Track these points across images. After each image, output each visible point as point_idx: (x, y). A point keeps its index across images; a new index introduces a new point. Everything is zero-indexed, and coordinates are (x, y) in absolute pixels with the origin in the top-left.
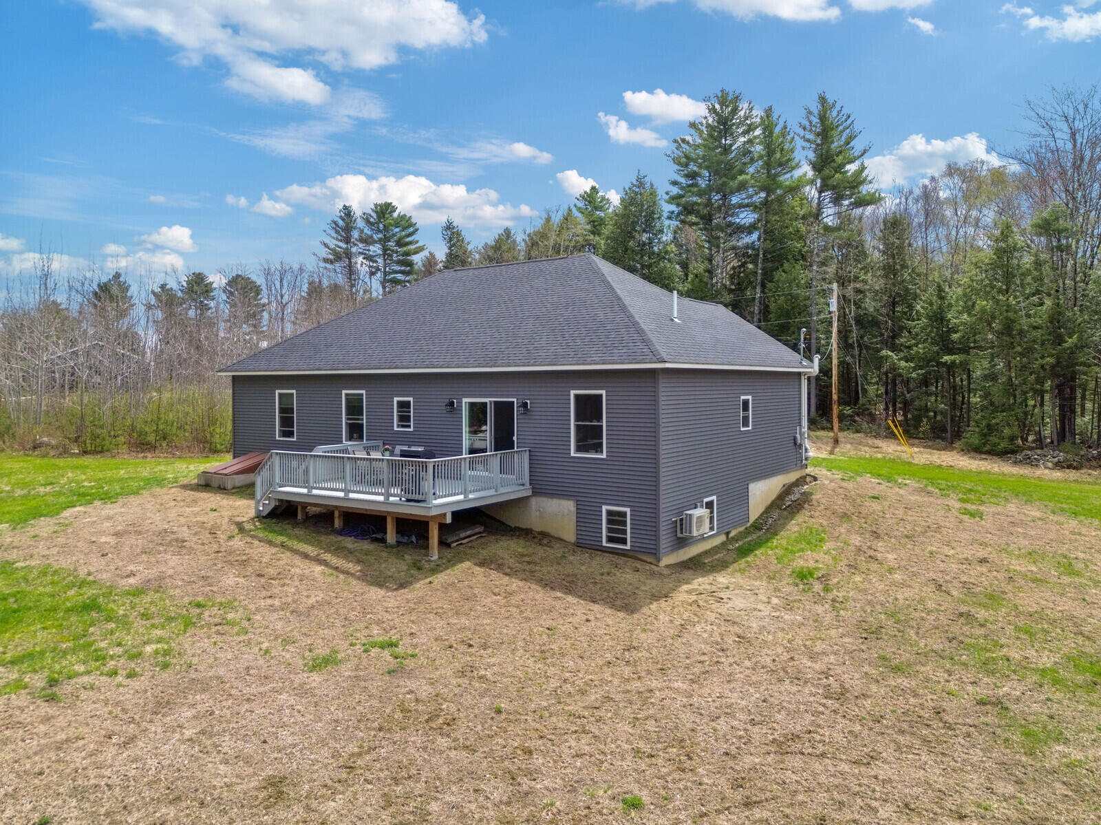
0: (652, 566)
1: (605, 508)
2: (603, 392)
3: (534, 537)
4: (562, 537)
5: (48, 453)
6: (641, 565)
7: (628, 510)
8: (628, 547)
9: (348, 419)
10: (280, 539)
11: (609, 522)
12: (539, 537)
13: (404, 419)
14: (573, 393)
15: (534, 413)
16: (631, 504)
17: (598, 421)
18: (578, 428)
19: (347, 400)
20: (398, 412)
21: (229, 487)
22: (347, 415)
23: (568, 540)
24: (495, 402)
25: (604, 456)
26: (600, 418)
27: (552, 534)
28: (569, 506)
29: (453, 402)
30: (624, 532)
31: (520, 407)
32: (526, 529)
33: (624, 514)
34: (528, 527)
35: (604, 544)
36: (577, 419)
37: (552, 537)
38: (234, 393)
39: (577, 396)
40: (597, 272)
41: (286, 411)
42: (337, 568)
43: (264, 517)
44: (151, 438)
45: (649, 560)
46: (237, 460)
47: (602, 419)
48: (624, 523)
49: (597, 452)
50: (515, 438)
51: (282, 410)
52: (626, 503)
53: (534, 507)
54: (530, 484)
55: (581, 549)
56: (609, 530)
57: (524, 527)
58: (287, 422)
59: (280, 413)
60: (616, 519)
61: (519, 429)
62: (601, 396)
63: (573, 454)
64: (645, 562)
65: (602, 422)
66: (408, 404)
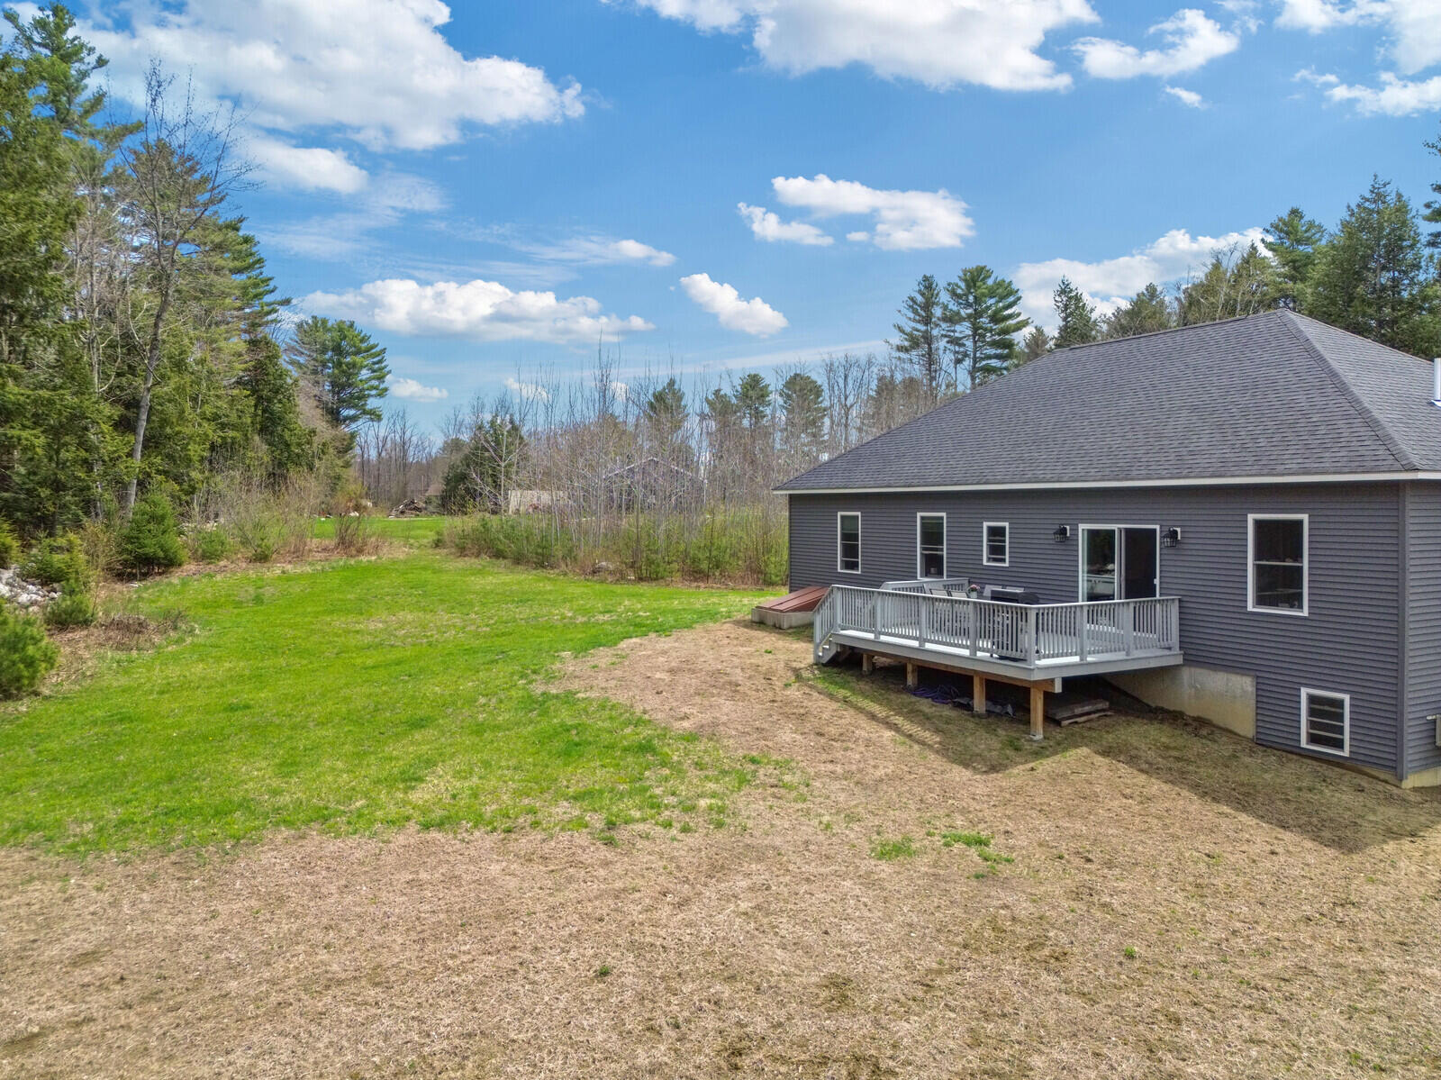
0: (1388, 787)
1: (1304, 692)
2: (1305, 517)
3: (1186, 725)
4: (1232, 728)
5: (606, 579)
6: (1369, 783)
7: (1346, 698)
8: (1346, 753)
9: (923, 549)
10: (843, 693)
11: (1312, 712)
12: (1195, 724)
13: (997, 551)
14: (1251, 518)
15: (1186, 547)
16: (1351, 688)
17: (1296, 561)
18: (1260, 570)
19: (923, 525)
20: (989, 540)
21: (785, 626)
22: (922, 544)
23: (1241, 733)
24: (1127, 530)
25: (1305, 613)
26: (1298, 556)
27: (1215, 722)
28: (1244, 685)
29: (1065, 529)
30: (1341, 730)
31: (1164, 537)
32: (1174, 711)
33: (1340, 703)
34: (1178, 709)
35: (1304, 744)
36: (1258, 556)
37: (1214, 726)
38: (790, 516)
39: (1258, 523)
40: (1297, 336)
41: (850, 537)
42: (910, 736)
43: (824, 665)
44: (704, 566)
45: (1382, 776)
46: (793, 595)
47: (1301, 556)
48: (1340, 717)
49: (1292, 606)
50: (1157, 581)
51: (845, 537)
52: (1345, 687)
53: (1187, 681)
54: (1180, 648)
55: (1263, 748)
56: (1312, 725)
57: (1172, 709)
58: (850, 550)
59: (842, 539)
60: (1325, 711)
61: (1164, 569)
62: (1300, 523)
63: (1250, 608)
64: (1377, 778)
65: (1302, 562)
66: (1003, 531)
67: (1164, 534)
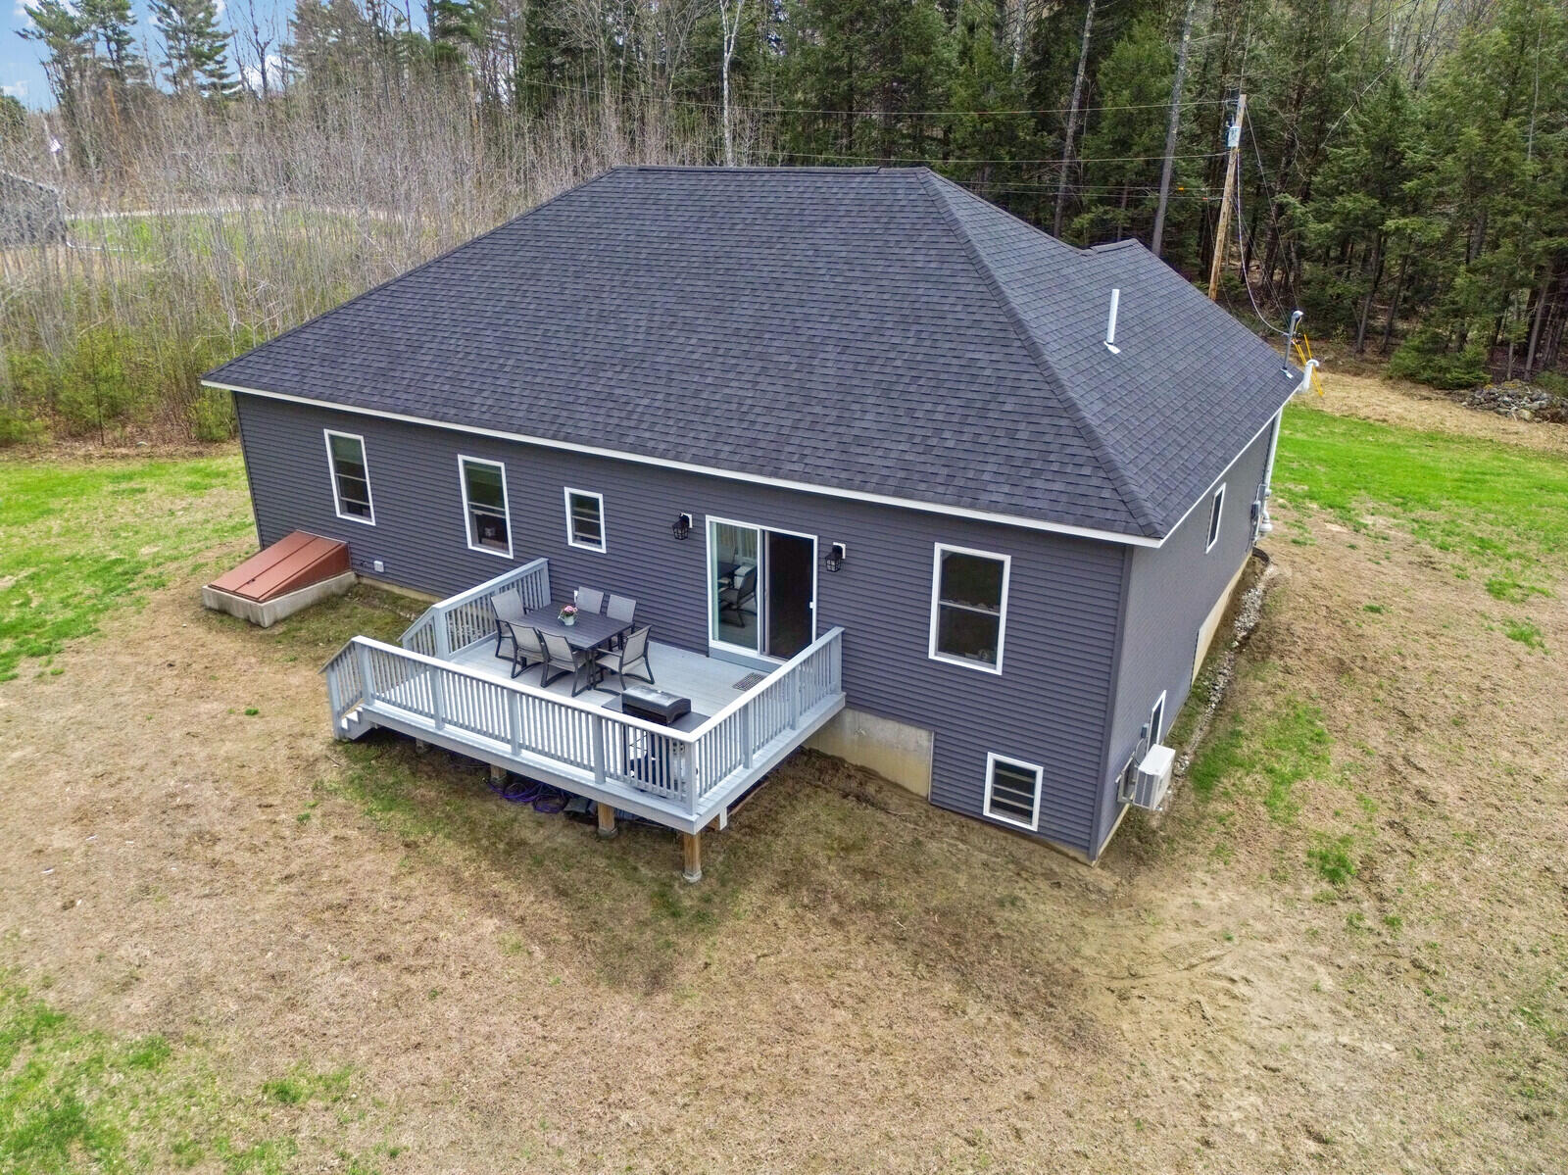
0: (1078, 866)
1: (991, 757)
2: (1007, 559)
3: (849, 777)
4: (900, 782)
6: (1060, 865)
7: (1039, 770)
8: (1034, 827)
9: (473, 507)
11: (997, 779)
12: (859, 775)
13: (587, 529)
14: (939, 547)
15: (854, 569)
16: (1046, 761)
17: (990, 608)
18: (942, 608)
19: (468, 473)
20: (574, 513)
21: (267, 621)
22: (470, 499)
23: (914, 790)
24: (771, 533)
25: (998, 671)
26: (996, 603)
27: (882, 774)
28: (919, 738)
29: (685, 520)
30: (1031, 802)
31: (827, 558)
33: (1032, 774)
34: (836, 754)
35: (987, 812)
36: (943, 596)
37: (884, 780)
39: (944, 552)
41: (349, 470)
43: (351, 741)
45: (1072, 853)
46: (274, 552)
47: (998, 603)
48: (1031, 788)
49: (981, 659)
50: (813, 605)
51: (340, 467)
52: (1040, 759)
53: (847, 725)
54: (843, 688)
55: (940, 812)
56: (996, 792)
57: (829, 753)
58: (354, 489)
59: (337, 471)
60: (1010, 783)
61: (822, 591)
62: (1001, 564)
63: (932, 655)
64: (1067, 856)
65: (999, 611)
66: (594, 503)
67: (824, 555)
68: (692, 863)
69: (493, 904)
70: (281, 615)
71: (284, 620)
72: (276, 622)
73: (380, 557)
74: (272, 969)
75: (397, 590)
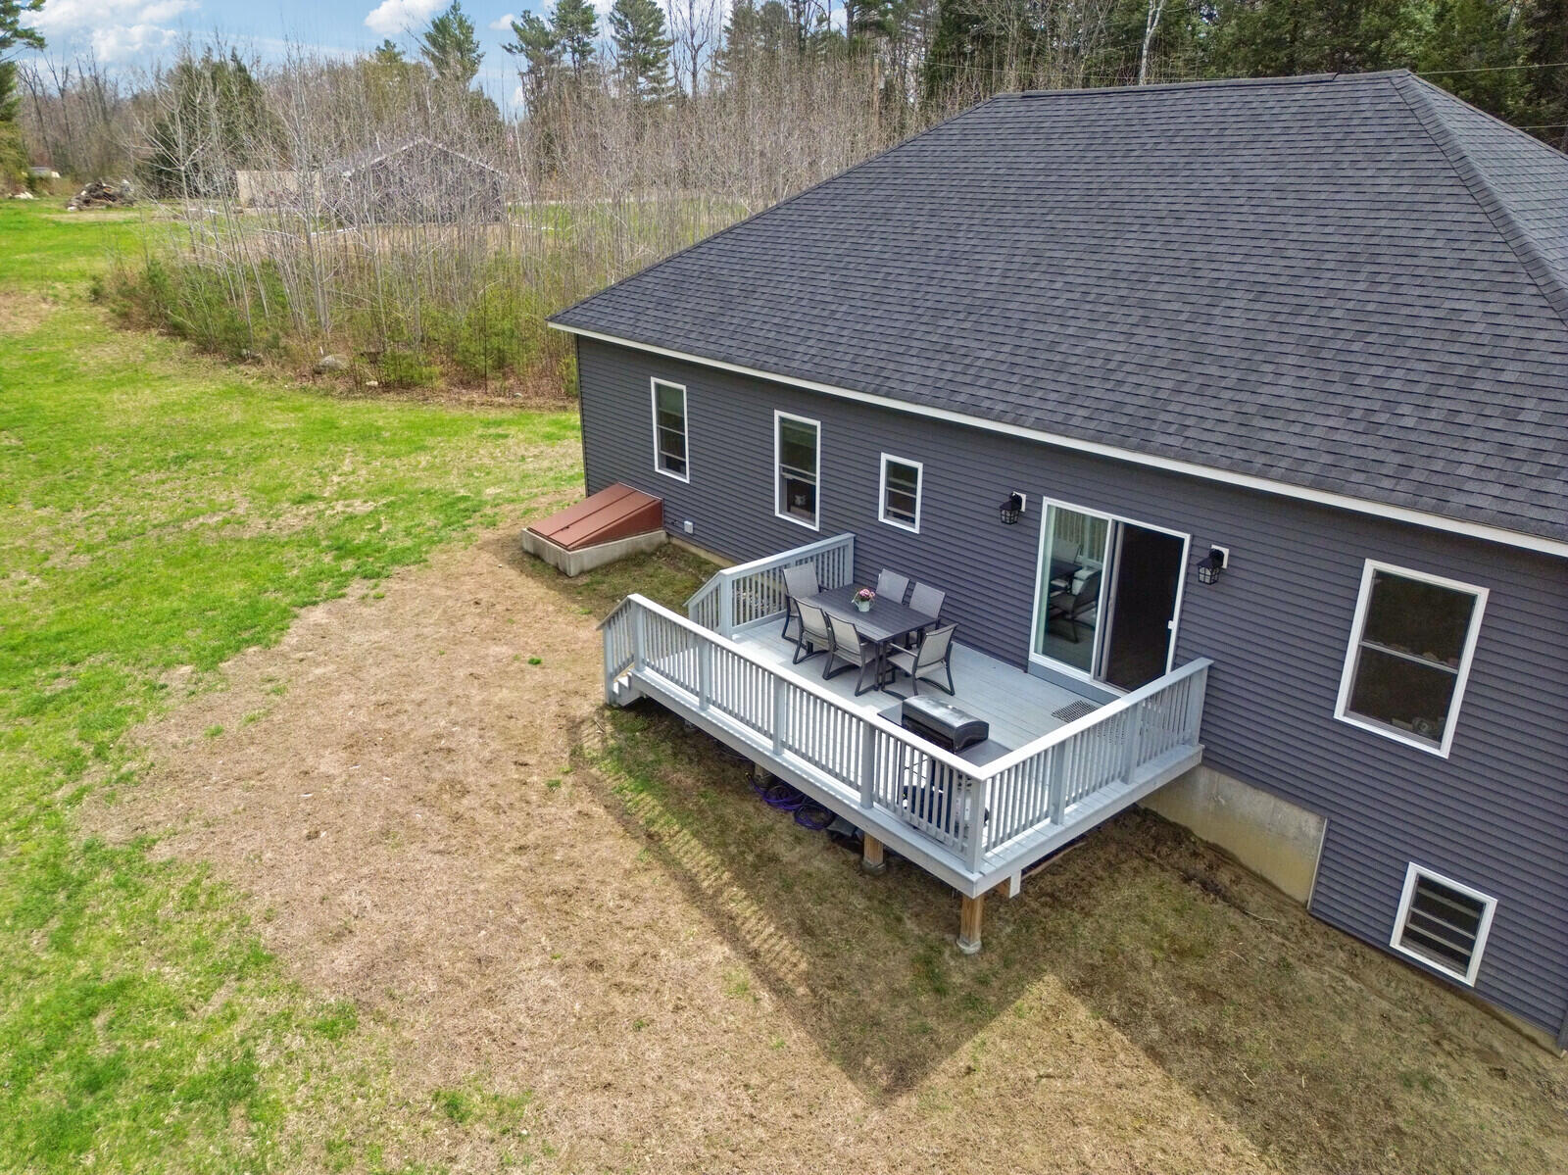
0: (1538, 1052)
1: (1414, 870)
2: (1482, 594)
3: (1195, 854)
5: (334, 388)
6: (1506, 1042)
7: (1491, 904)
8: (1470, 980)
9: (784, 470)
10: (648, 805)
11: (1418, 901)
12: (1210, 856)
13: (901, 504)
14: (1371, 566)
15: (1237, 583)
16: (1503, 891)
17: (1443, 657)
18: (1364, 654)
19: (783, 430)
20: (889, 484)
21: (573, 570)
22: (782, 461)
23: (1287, 892)
24: (1127, 526)
25: (1444, 751)
26: (1457, 655)
27: (1243, 861)
28: (1309, 826)
29: (1018, 500)
30: (1470, 945)
31: (1200, 565)
32: (1174, 825)
33: (1479, 907)
35: (1395, 942)
36: (1369, 632)
37: (1241, 866)
39: (1379, 575)
41: (671, 421)
42: (755, 955)
43: (621, 708)
44: (481, 363)
45: (1528, 1029)
47: (1459, 657)
48: (1473, 926)
49: (1416, 730)
50: (1173, 625)
51: (664, 420)
52: (1494, 887)
53: (1201, 787)
54: (1201, 740)
55: (1323, 928)
56: (1413, 918)
57: (1172, 819)
58: (672, 443)
59: (659, 422)
60: (1445, 908)
61: (1189, 608)
62: (1471, 599)
63: (1339, 714)
64: (1518, 1031)
65: (1457, 666)
66: (911, 473)
67: (1195, 561)
68: (971, 929)
69: (727, 928)
70: (588, 566)
71: (589, 571)
72: (582, 573)
73: (691, 517)
74: (481, 951)
75: (703, 554)
